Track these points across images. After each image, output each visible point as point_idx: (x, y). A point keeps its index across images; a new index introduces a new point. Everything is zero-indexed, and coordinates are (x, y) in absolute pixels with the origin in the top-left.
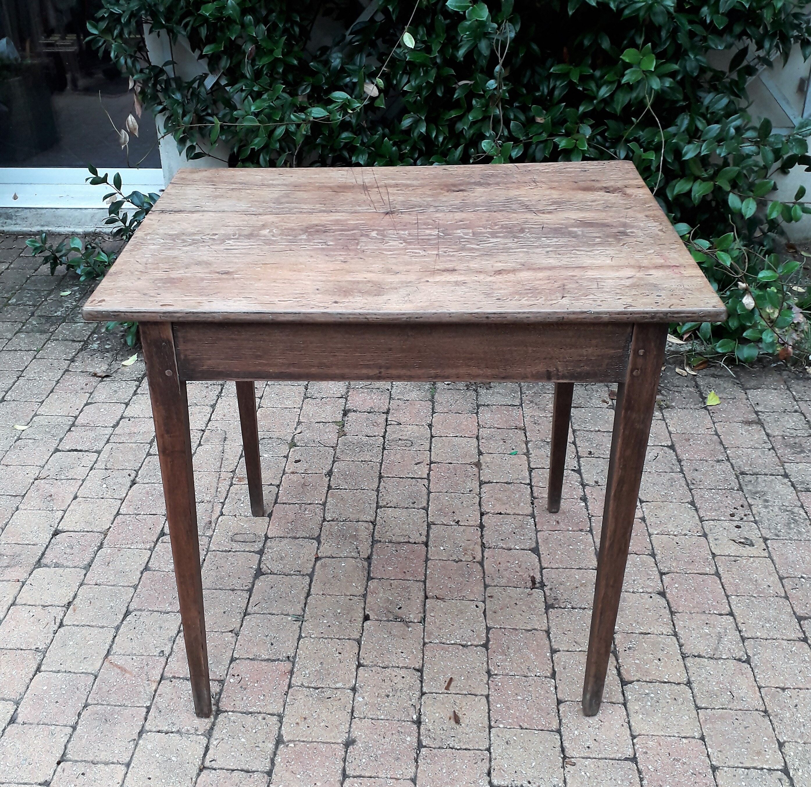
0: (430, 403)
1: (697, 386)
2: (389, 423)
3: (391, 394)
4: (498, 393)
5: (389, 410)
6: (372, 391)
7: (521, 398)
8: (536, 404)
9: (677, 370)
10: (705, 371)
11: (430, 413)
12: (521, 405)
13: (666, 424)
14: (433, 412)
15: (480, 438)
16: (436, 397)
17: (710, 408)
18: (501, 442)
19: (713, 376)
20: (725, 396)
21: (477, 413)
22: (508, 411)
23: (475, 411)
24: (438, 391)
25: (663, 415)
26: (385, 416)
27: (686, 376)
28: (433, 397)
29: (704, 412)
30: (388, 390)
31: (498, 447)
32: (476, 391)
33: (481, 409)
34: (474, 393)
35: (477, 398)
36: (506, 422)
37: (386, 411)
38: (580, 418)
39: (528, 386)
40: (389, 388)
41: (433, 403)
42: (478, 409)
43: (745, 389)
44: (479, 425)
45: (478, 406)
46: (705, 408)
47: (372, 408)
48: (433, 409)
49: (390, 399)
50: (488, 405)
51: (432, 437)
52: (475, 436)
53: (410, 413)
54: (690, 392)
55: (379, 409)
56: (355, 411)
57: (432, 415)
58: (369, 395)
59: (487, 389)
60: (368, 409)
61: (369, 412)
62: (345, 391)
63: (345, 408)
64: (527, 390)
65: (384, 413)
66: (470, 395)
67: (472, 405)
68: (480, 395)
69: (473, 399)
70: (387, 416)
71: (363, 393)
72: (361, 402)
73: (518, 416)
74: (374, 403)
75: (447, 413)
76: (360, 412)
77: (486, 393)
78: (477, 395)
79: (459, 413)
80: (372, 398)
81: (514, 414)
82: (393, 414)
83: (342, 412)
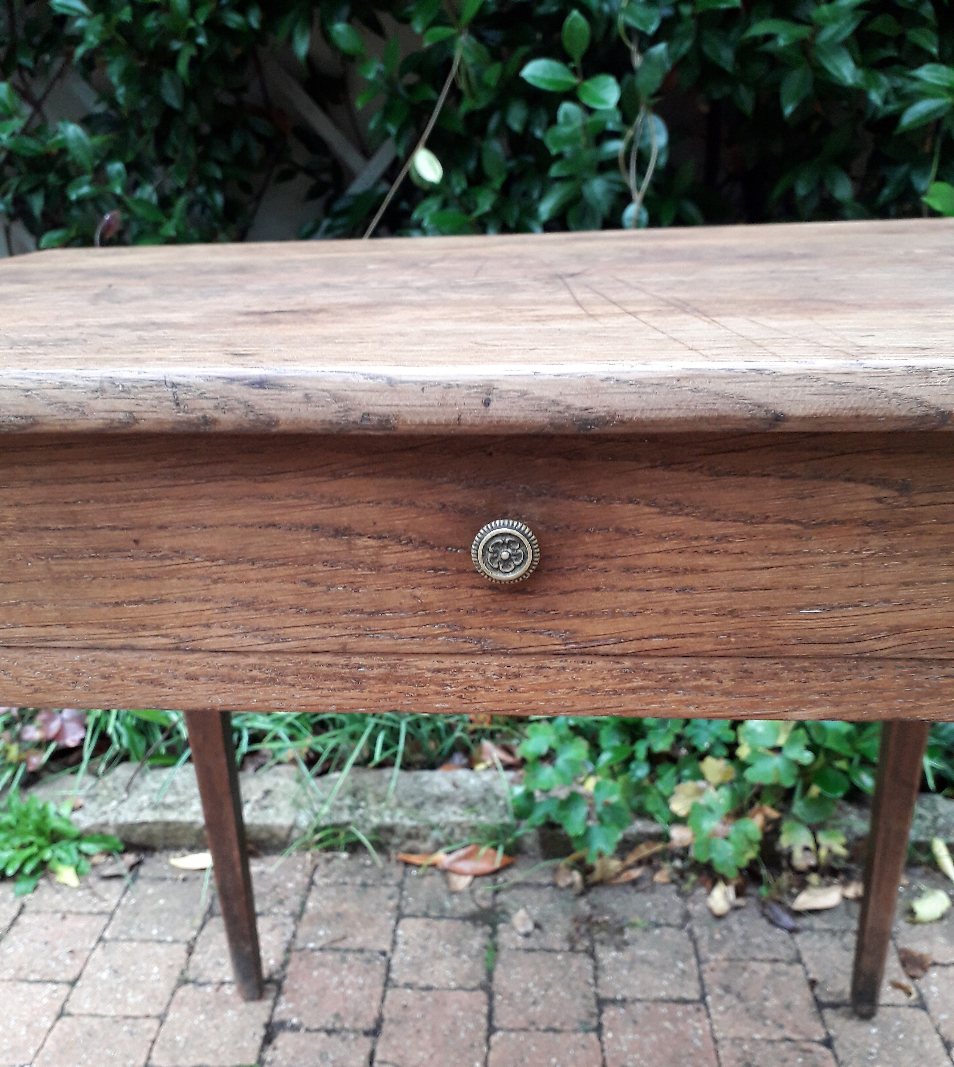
0: (482, 996)
3: (389, 968)
4: (644, 961)
5: (379, 1021)
6: (343, 960)
7: (701, 979)
8: (739, 996)
11: (482, 1034)
12: (703, 999)
14: (491, 1030)
16: (498, 974)
21: (599, 1029)
22: (674, 1020)
23: (594, 1023)
24: (503, 955)
26: (367, 1042)
28: (490, 975)
30: (384, 953)
32: (591, 953)
33: (610, 1013)
34: (588, 964)
35: (596, 978)
37: (372, 1026)
38: (854, 1045)
39: (711, 938)
40: (387, 947)
41: (491, 997)
42: (601, 1012)
45: (601, 1003)
47: (337, 1016)
48: (490, 1017)
49: (386, 985)
50: (624, 1001)
53: (433, 1033)
55: (356, 1020)
56: (295, 1028)
57: (488, 1039)
58: (336, 971)
59: (618, 948)
60: (327, 1022)
61: (329, 1032)
62: (281, 958)
63: (271, 1017)
64: (711, 951)
65: (366, 1033)
66: (580, 968)
67: (585, 1002)
68: (603, 969)
69: (587, 983)
70: (374, 1044)
71: (322, 964)
72: (314, 998)
73: (701, 1038)
74: (346, 999)
75: (525, 1030)
76: (308, 1030)
77: (616, 960)
78: (596, 968)
79: (555, 1031)
80: (341, 984)
81: (691, 1032)
82: (389, 1037)
83: (262, 1032)
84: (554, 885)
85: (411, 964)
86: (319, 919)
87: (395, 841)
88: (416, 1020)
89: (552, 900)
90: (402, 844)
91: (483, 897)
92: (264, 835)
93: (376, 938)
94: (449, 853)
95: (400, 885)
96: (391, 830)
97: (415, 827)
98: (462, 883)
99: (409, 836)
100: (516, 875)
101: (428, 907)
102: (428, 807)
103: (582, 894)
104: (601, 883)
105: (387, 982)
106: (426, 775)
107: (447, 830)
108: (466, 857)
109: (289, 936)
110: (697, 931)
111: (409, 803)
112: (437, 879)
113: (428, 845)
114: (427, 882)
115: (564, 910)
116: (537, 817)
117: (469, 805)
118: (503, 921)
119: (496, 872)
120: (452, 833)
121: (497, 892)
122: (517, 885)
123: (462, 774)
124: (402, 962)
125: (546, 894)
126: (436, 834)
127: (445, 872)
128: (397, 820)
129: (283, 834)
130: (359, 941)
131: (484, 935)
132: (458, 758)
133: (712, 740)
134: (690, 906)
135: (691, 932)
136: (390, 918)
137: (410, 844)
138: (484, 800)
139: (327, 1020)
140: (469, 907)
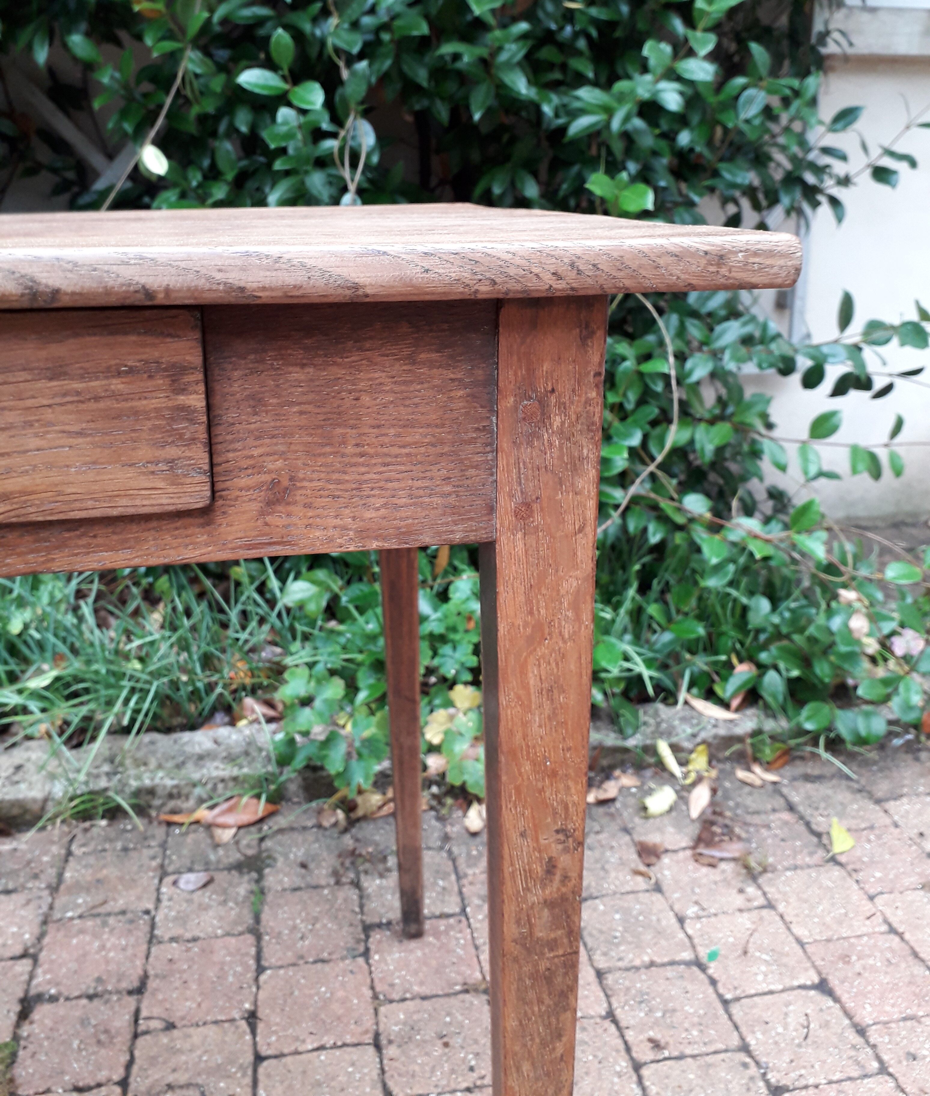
0: (250, 939)
1: (791, 808)
2: (143, 1026)
3: (153, 926)
5: (144, 979)
6: (105, 924)
7: (460, 894)
9: (741, 774)
10: (788, 771)
11: (250, 975)
12: (463, 911)
13: (782, 917)
14: (260, 969)
15: (384, 1042)
16: (265, 917)
17: (843, 859)
18: (438, 1050)
19: (808, 778)
20: (853, 823)
21: (366, 954)
22: (437, 934)
23: (362, 948)
24: (270, 897)
25: (765, 894)
26: (131, 1002)
27: (762, 787)
28: (257, 919)
29: (836, 872)
30: (147, 912)
31: (433, 1070)
32: (356, 884)
33: (376, 937)
34: (353, 894)
35: (361, 906)
36: (438, 971)
37: (136, 984)
38: (601, 932)
39: (469, 855)
40: (150, 906)
41: (259, 938)
42: (368, 937)
43: (878, 802)
44: (375, 997)
45: (367, 929)
46: (833, 860)
47: (99, 980)
48: (258, 957)
49: (150, 942)
50: (389, 923)
51: (259, 1059)
52: (368, 1038)
53: (200, 982)
54: (786, 823)
55: (119, 981)
56: (53, 999)
57: (256, 979)
58: (96, 936)
59: (381, 876)
60: (88, 987)
61: (91, 997)
62: (37, 931)
63: (27, 991)
64: (469, 866)
65: (130, 993)
66: (345, 900)
67: (351, 929)
68: (368, 896)
69: (353, 911)
70: (139, 1002)
71: (82, 931)
72: (73, 966)
73: (464, 947)
74: (107, 962)
75: (294, 965)
76: (67, 999)
77: (380, 887)
78: (361, 897)
79: (323, 961)
80: (103, 947)
81: (454, 942)
82: (153, 994)
83: (18, 1008)
84: (319, 826)
85: (176, 919)
86: (78, 887)
87: (157, 802)
88: (182, 972)
89: (317, 840)
90: (163, 805)
91: (248, 846)
92: (15, 811)
93: (139, 898)
94: (212, 808)
95: (163, 846)
96: (151, 792)
97: (176, 786)
98: (226, 835)
99: (171, 796)
100: (281, 821)
101: (193, 862)
102: (190, 766)
103: (346, 831)
104: (364, 818)
105: (152, 939)
106: (186, 736)
107: (209, 786)
108: (230, 810)
109: (45, 908)
110: (455, 850)
111: (170, 764)
112: (201, 834)
113: (191, 803)
114: (190, 839)
115: (328, 848)
116: (299, 762)
117: (231, 759)
118: (268, 866)
119: (261, 820)
120: (214, 788)
121: (262, 840)
122: (281, 831)
123: (224, 732)
124: (166, 917)
125: (310, 836)
126: (198, 791)
127: (209, 827)
128: (157, 781)
129: (36, 807)
130: (121, 903)
131: (249, 882)
132: (220, 717)
133: (457, 666)
134: (448, 829)
135: (450, 852)
136: (153, 877)
137: (172, 804)
138: (247, 753)
139: (88, 985)
140: (235, 857)
